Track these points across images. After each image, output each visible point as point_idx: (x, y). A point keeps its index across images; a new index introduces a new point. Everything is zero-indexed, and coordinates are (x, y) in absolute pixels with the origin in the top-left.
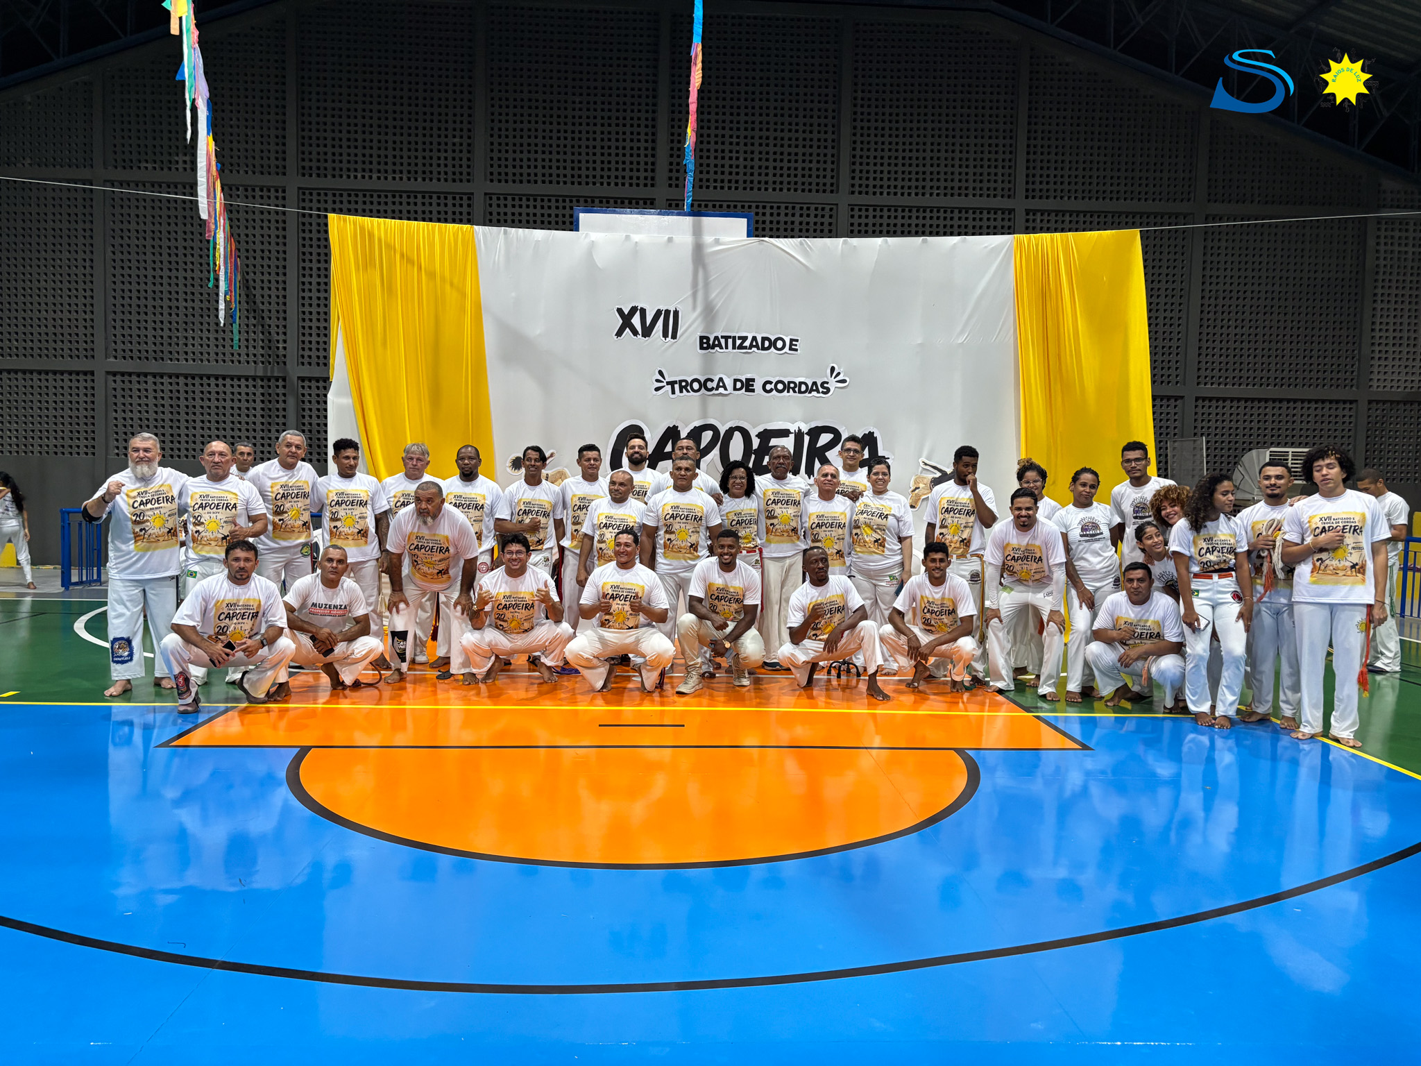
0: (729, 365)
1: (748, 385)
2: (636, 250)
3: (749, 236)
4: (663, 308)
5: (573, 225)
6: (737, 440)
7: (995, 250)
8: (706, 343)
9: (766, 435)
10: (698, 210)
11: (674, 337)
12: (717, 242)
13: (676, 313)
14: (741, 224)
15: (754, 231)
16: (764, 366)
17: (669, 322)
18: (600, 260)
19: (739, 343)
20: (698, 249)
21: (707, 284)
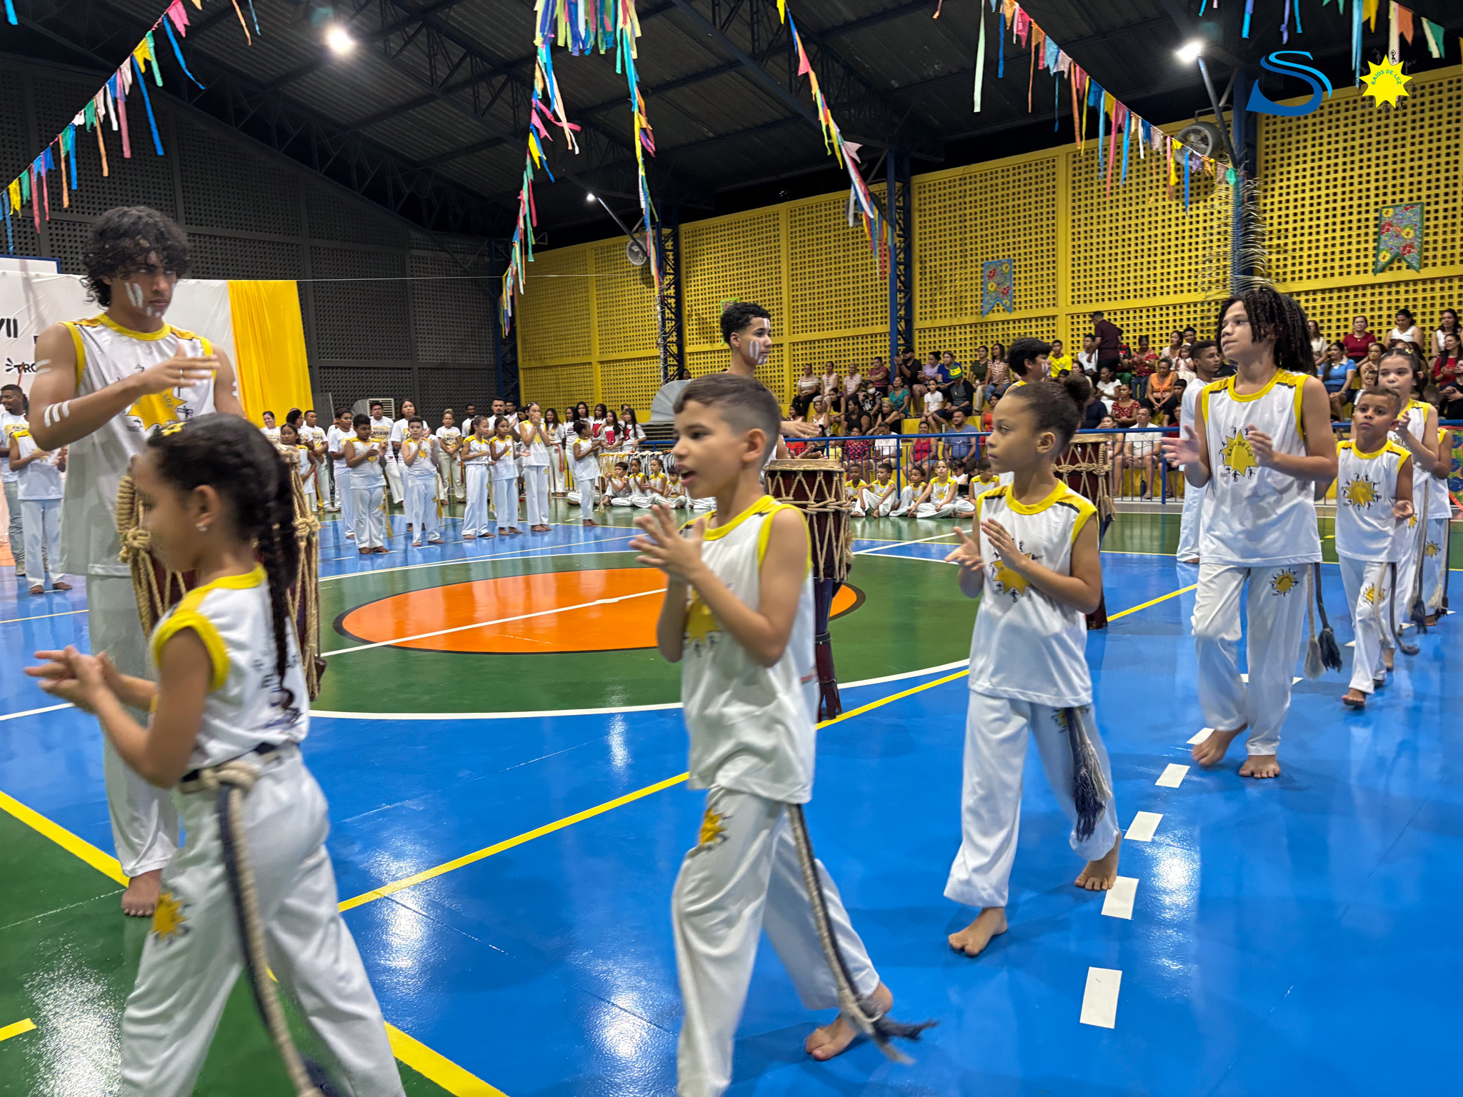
3: (59, 272)
4: (5, 317)
7: (219, 288)
11: (16, 336)
12: (38, 276)
13: (15, 321)
14: (54, 264)
15: (61, 270)
17: (11, 326)
20: (27, 282)
21: (37, 304)
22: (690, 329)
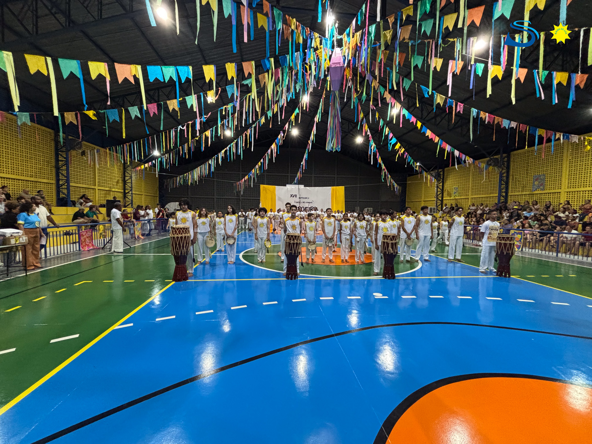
0: (302, 200)
1: (304, 202)
2: (292, 188)
4: (295, 194)
5: (286, 186)
6: (303, 208)
7: (330, 188)
8: (299, 198)
9: (306, 208)
10: (298, 184)
12: (301, 187)
15: (304, 186)
16: (305, 200)
17: (296, 196)
18: (289, 189)
19: (303, 198)
20: (299, 188)
21: (300, 192)
22: (445, 194)
